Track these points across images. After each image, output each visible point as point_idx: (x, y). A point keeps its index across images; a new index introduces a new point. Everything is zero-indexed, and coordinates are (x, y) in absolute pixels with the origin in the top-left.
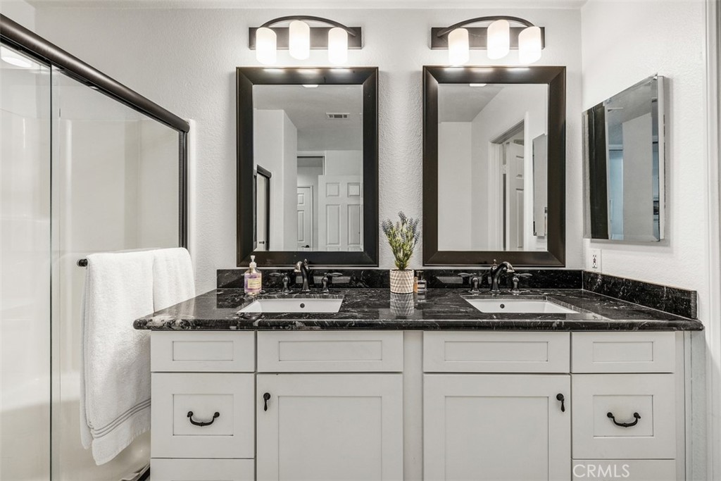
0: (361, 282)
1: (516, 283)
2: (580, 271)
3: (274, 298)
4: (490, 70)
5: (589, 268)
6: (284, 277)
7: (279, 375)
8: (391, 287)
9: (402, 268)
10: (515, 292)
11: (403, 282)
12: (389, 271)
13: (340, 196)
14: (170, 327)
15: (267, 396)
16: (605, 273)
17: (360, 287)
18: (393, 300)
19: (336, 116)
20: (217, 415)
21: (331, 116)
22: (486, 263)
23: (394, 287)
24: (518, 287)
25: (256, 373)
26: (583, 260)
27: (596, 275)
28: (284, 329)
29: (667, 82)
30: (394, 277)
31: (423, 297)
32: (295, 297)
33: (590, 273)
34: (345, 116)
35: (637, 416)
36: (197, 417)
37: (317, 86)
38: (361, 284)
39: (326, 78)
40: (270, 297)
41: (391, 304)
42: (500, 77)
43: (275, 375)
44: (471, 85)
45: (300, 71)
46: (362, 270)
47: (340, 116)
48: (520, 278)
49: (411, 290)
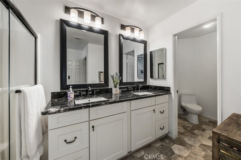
0: (104, 92)
1: (139, 89)
2: (149, 85)
3: (80, 99)
4: (133, 38)
5: (151, 85)
6: (81, 92)
7: (97, 120)
8: (113, 92)
9: (116, 87)
10: (139, 91)
11: (117, 91)
12: (112, 88)
13: (73, 65)
14: (59, 112)
15: (93, 127)
16: (154, 85)
17: (103, 93)
18: (113, 96)
19: (77, 38)
20: (76, 138)
21: (75, 38)
22: (132, 85)
23: (114, 92)
24: (140, 90)
25: (89, 121)
26: (149, 83)
27: (153, 86)
28: (99, 106)
29: (166, 49)
30: (114, 90)
31: (121, 94)
32: (87, 98)
33: (151, 86)
34: (81, 39)
35: (164, 111)
36: (68, 141)
37: (86, 31)
38: (104, 93)
39: (91, 30)
40: (78, 99)
41: (113, 97)
42: (134, 40)
43: (95, 120)
44: (128, 41)
45: (83, 26)
46: (104, 89)
47: (79, 39)
48: (140, 88)
49: (118, 93)
